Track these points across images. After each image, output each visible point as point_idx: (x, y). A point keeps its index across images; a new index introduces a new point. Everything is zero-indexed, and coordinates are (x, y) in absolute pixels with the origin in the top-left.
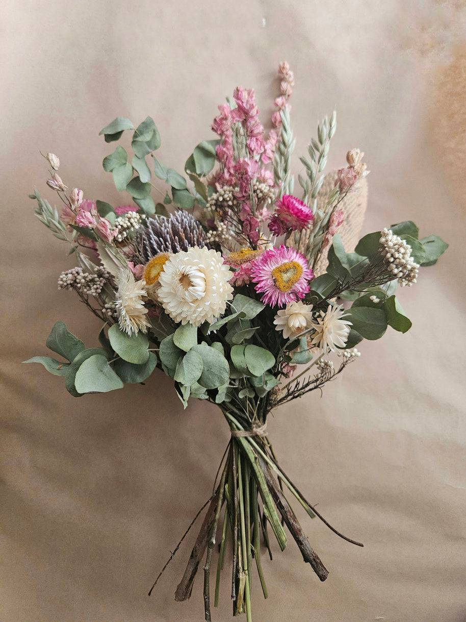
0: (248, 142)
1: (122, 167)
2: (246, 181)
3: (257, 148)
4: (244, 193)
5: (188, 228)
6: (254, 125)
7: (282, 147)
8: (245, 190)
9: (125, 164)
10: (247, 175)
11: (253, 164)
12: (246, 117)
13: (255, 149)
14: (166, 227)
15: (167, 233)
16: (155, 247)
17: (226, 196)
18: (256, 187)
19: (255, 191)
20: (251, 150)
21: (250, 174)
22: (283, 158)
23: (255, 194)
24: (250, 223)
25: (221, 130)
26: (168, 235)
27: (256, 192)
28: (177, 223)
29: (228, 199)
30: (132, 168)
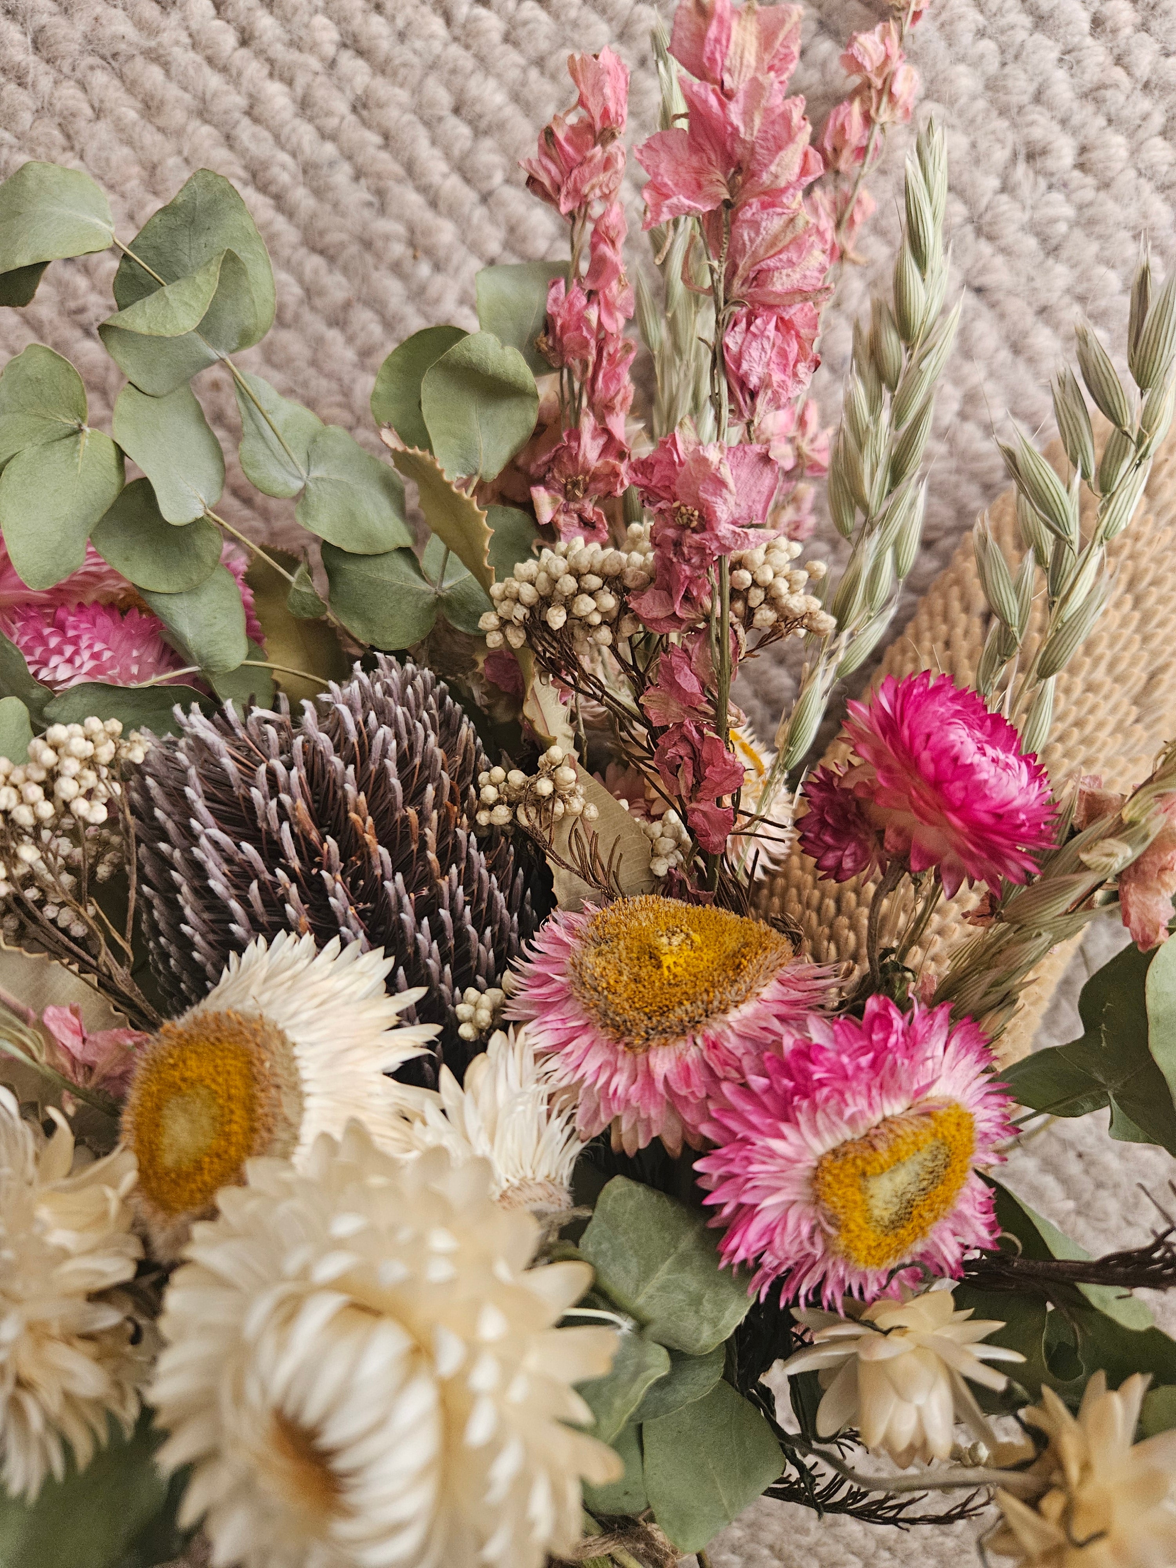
0: (733, 340)
1: (60, 451)
2: (695, 560)
3: (777, 377)
4: (677, 607)
5: (395, 782)
6: (776, 239)
7: (891, 341)
8: (688, 591)
9: (77, 432)
10: (706, 535)
11: (744, 473)
12: (732, 189)
13: (766, 383)
14: (274, 787)
15: (283, 814)
16: (218, 885)
17: (585, 605)
18: (745, 576)
19: (738, 594)
20: (743, 383)
21: (724, 529)
22: (887, 396)
23: (739, 606)
24: (695, 756)
25: (576, 193)
26: (286, 826)
27: (746, 601)
28: (337, 762)
29: (596, 619)
30: (112, 452)
